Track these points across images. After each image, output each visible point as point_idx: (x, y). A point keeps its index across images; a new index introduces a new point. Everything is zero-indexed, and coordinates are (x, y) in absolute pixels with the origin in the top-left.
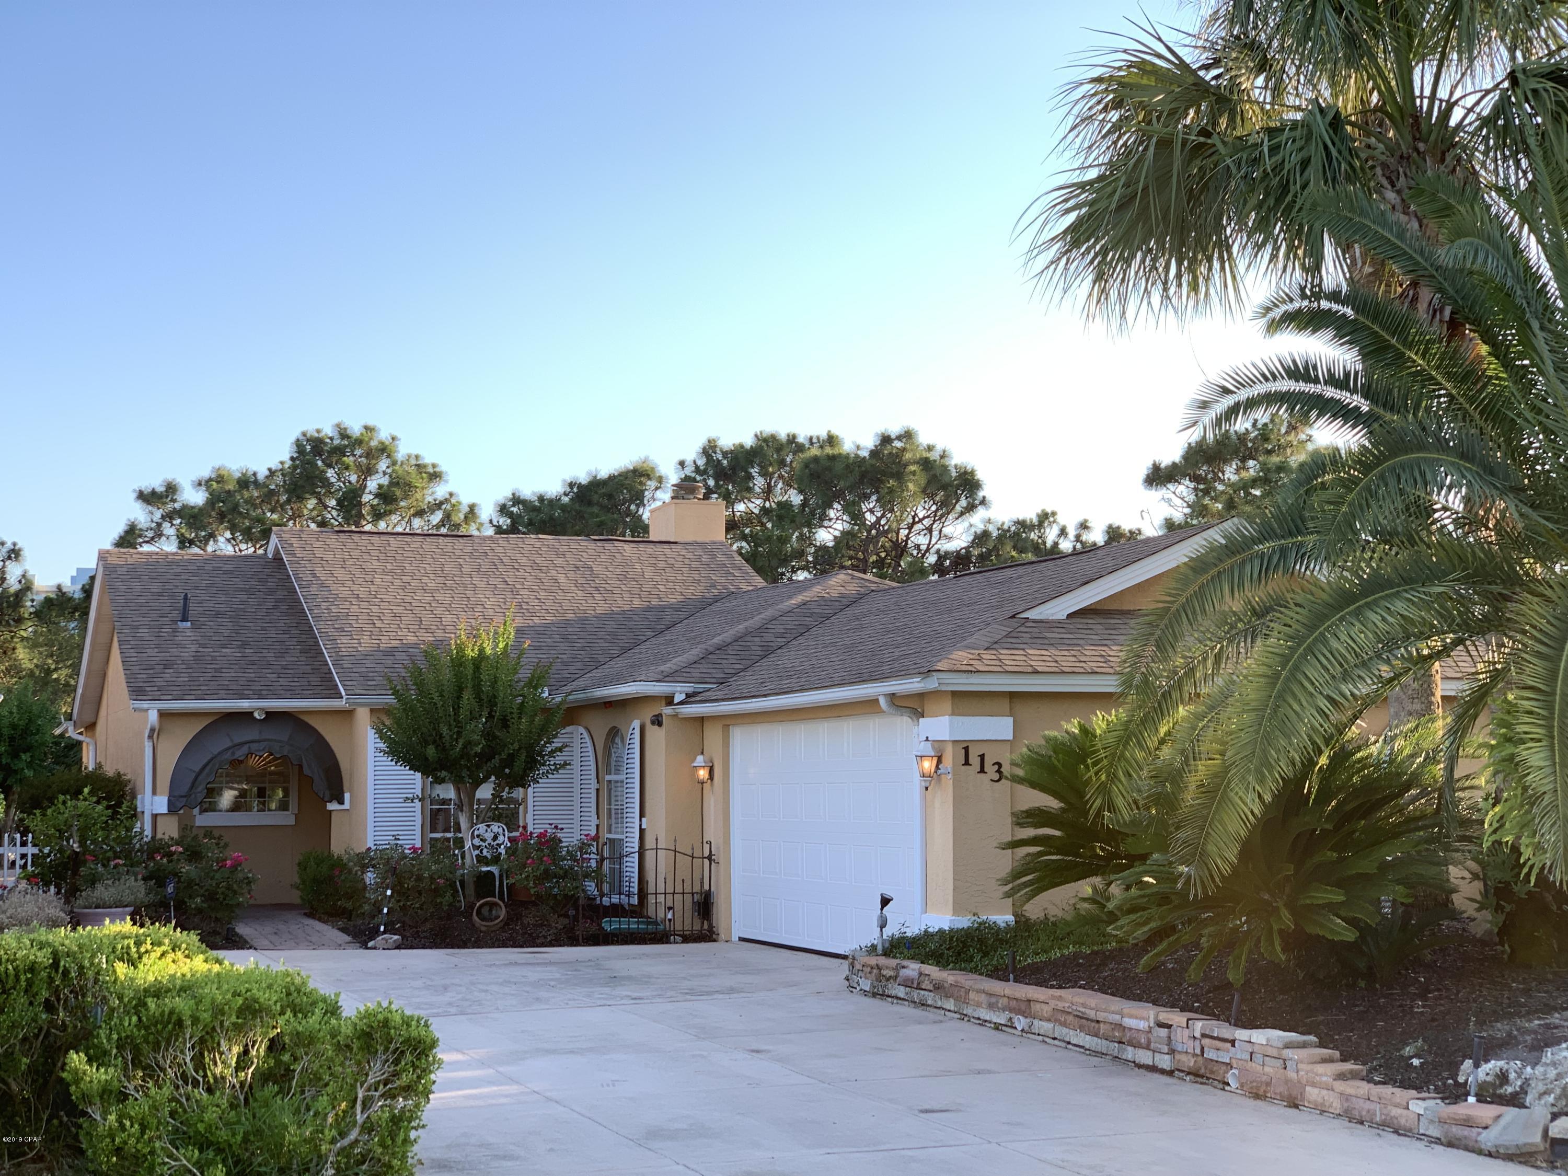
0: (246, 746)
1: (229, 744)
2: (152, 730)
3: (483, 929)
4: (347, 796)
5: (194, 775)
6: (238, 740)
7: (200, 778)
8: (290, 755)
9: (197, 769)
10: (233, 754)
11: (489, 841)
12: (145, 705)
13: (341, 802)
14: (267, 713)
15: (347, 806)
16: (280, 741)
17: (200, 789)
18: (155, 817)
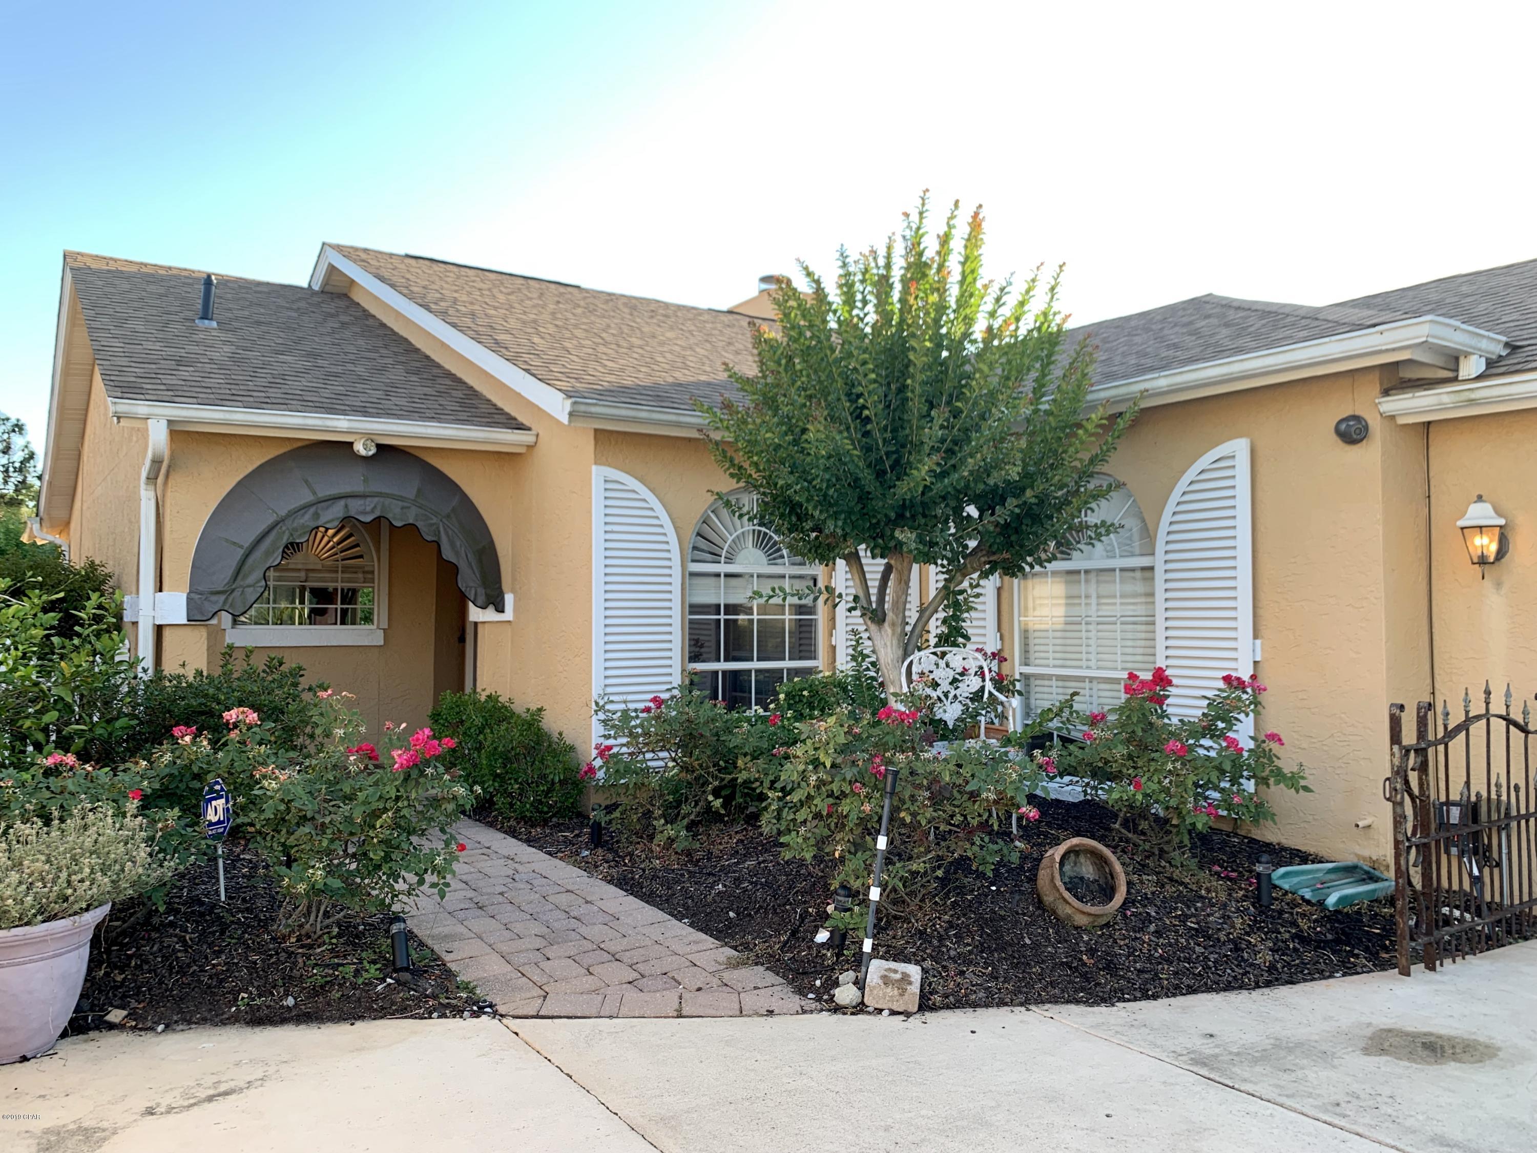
0: (342, 503)
1: (309, 498)
2: (157, 462)
3: (1081, 920)
4: (509, 599)
5: (240, 553)
6: (324, 492)
7: (250, 560)
8: (419, 524)
9: (248, 539)
10: (316, 516)
11: (945, 686)
12: (141, 408)
13: (500, 609)
14: (379, 446)
15: (508, 615)
16: (402, 499)
17: (250, 580)
18: (159, 630)
